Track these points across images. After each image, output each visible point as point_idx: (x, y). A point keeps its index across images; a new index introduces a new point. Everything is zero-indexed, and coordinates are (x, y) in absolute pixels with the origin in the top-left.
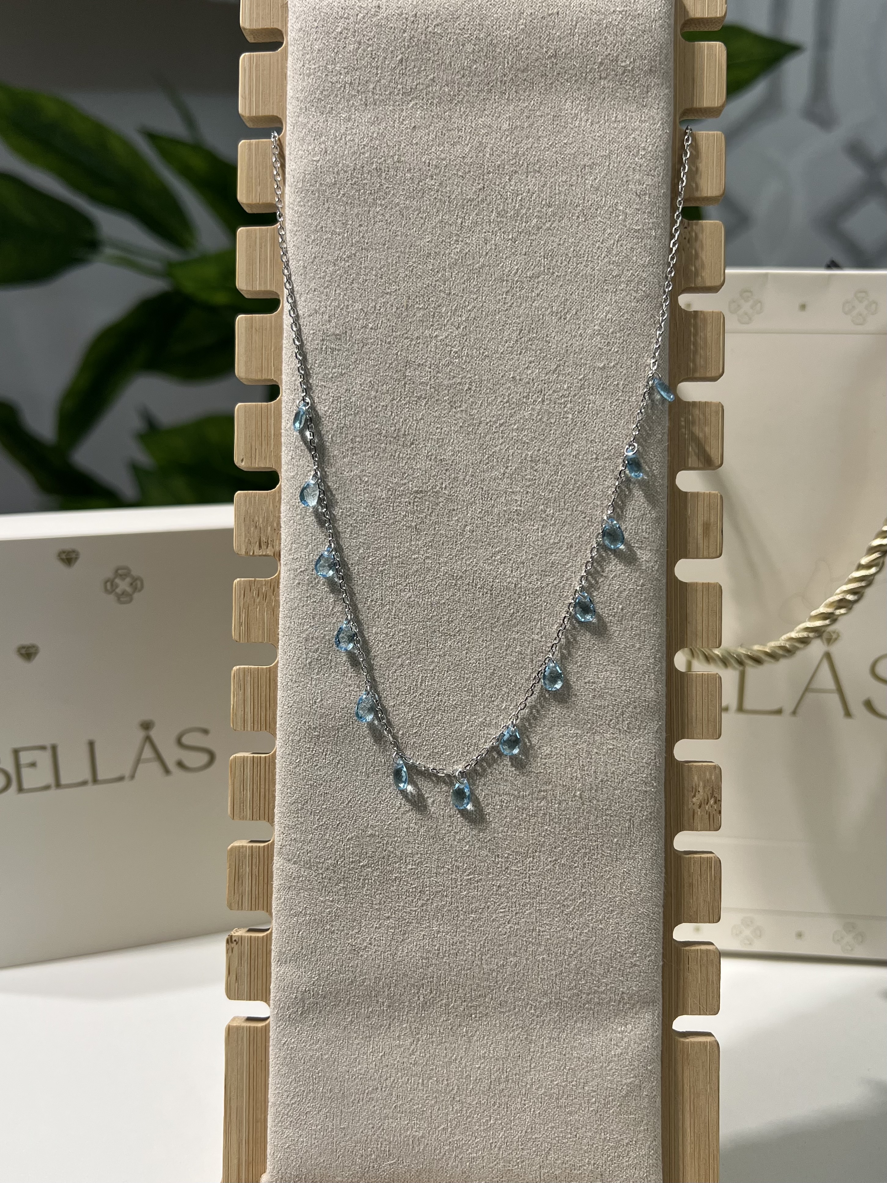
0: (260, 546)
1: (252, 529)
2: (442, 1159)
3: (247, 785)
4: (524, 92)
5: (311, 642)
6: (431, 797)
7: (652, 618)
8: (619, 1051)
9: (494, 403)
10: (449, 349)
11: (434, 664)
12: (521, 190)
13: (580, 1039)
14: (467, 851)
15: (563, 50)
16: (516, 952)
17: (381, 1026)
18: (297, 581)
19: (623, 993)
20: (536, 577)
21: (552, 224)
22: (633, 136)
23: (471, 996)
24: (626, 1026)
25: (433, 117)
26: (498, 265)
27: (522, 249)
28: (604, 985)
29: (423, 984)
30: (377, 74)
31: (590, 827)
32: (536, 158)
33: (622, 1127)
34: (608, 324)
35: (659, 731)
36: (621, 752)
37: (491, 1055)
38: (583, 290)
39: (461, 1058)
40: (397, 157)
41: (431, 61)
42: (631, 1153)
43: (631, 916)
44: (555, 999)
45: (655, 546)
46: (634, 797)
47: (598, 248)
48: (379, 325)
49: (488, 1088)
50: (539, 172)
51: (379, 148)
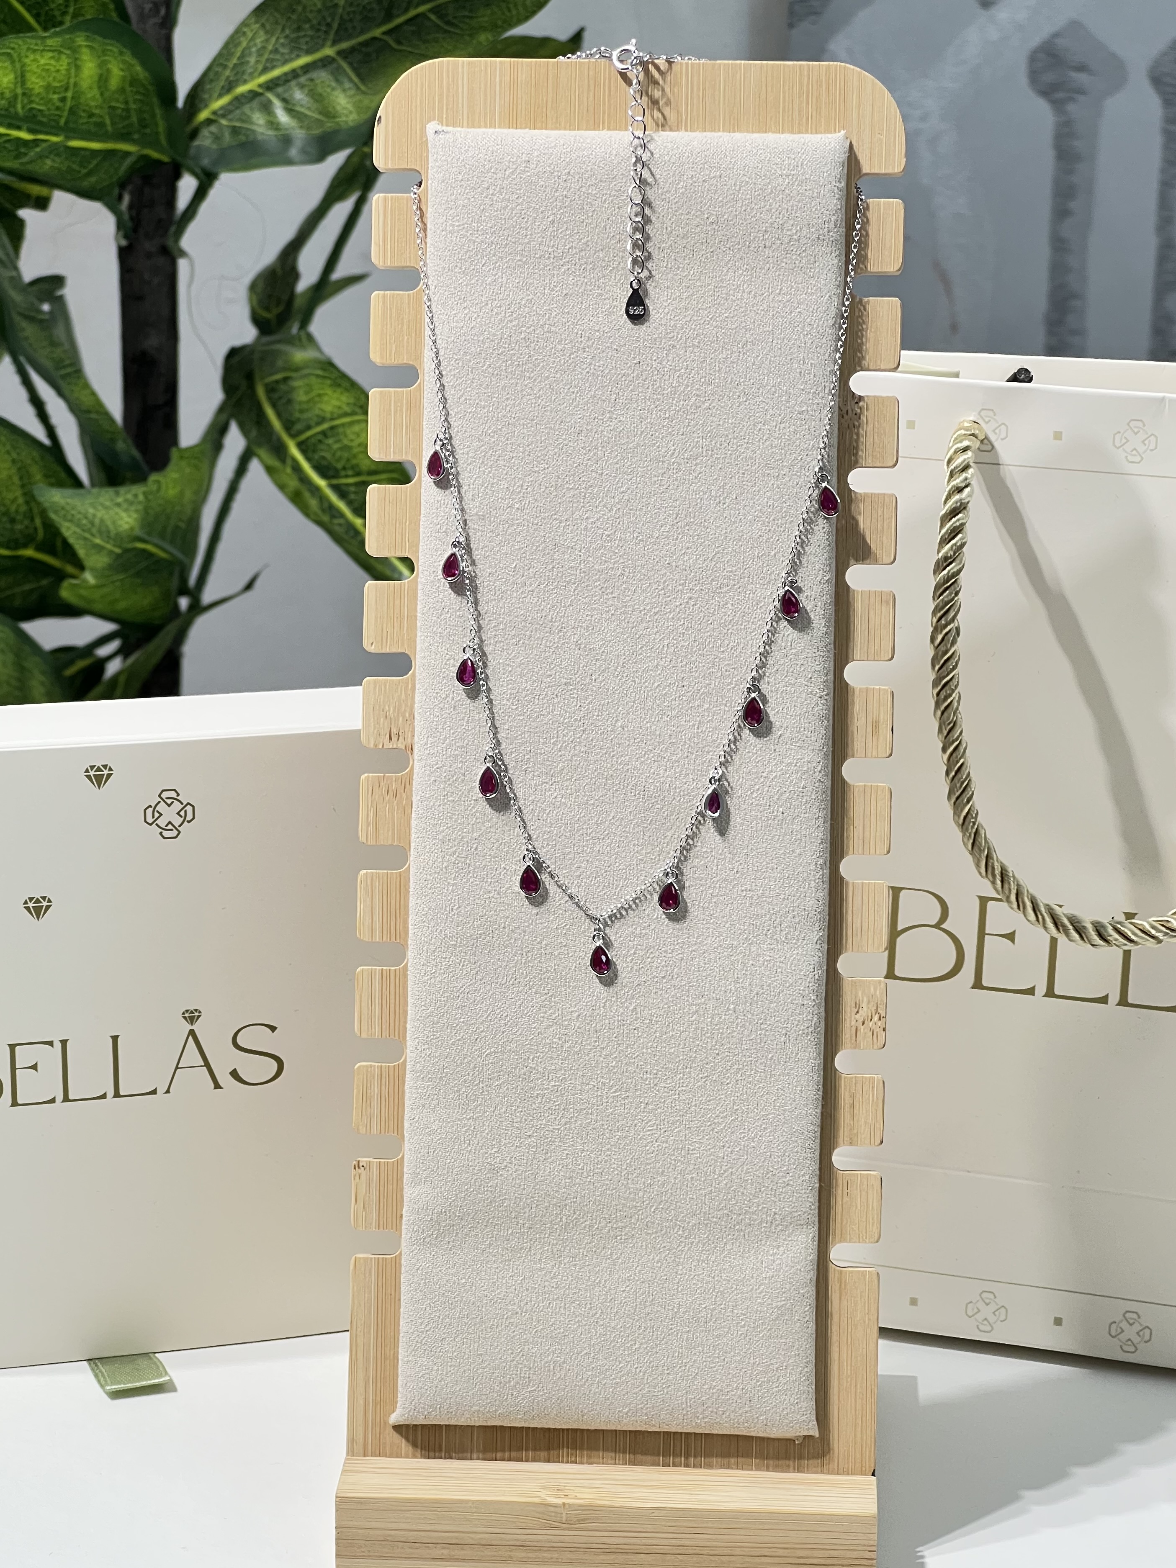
0: (390, 738)
1: (382, 719)
2: (585, 1385)
3: (375, 999)
4: (684, 259)
5: (448, 845)
6: (576, 1011)
7: (814, 822)
8: (770, 1274)
9: (648, 590)
10: (600, 531)
11: (581, 870)
12: (679, 366)
13: (730, 1262)
14: (614, 1067)
15: (725, 217)
16: (663, 1171)
17: (521, 1249)
18: (433, 779)
19: (775, 1214)
20: (691, 777)
21: (712, 403)
22: (798, 310)
23: (616, 1217)
24: (778, 1249)
25: (586, 283)
26: (654, 444)
27: (680, 428)
28: (755, 1205)
29: (566, 1205)
30: (526, 236)
31: (744, 1042)
32: (696, 333)
33: (773, 1351)
34: (769, 510)
35: (819, 942)
36: (778, 964)
37: (637, 1278)
38: (744, 474)
39: (605, 1281)
40: (547, 326)
41: (585, 223)
42: (781, 1378)
43: (784, 1134)
44: (704, 1220)
45: (817, 746)
46: (790, 1010)
47: (760, 430)
48: (526, 506)
49: (633, 1311)
50: (698, 347)
51: (528, 316)
